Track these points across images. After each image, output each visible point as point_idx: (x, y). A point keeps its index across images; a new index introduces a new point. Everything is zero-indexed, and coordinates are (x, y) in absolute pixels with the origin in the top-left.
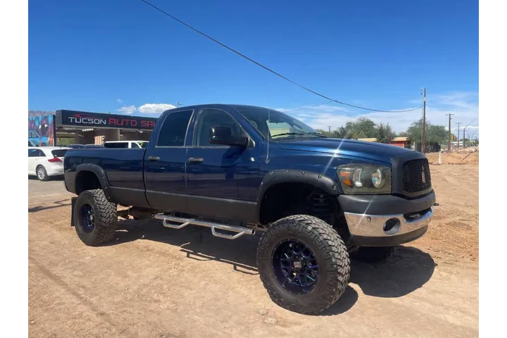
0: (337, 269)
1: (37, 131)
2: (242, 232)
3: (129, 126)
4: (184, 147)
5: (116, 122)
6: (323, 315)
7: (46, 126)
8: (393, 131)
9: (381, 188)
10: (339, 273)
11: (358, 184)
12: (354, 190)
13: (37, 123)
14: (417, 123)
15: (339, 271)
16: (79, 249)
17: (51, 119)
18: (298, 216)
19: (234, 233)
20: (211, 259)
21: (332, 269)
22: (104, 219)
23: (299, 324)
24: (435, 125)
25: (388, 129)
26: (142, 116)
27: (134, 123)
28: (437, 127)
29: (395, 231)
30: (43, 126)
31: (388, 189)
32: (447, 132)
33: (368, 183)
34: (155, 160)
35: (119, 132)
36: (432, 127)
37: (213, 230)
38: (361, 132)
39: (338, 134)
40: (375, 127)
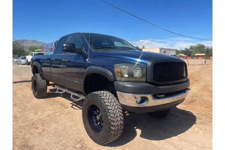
0: (110, 123)
1: (49, 49)
2: (81, 97)
6: (107, 146)
7: (52, 47)
9: (140, 78)
10: (112, 125)
11: (126, 76)
12: (123, 79)
13: (49, 46)
15: (112, 124)
16: (31, 100)
17: (54, 45)
18: (97, 92)
21: (108, 122)
22: (40, 87)
29: (145, 104)
30: (51, 47)
31: (144, 79)
33: (131, 75)
37: (72, 96)
38: (198, 51)
39: (184, 51)
40: (205, 48)
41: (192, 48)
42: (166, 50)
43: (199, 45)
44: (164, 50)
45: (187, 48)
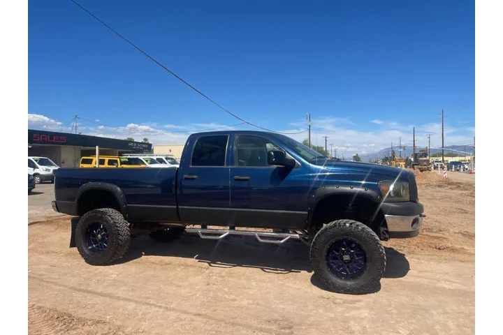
2: (288, 236)
4: (225, 166)
11: (392, 195)
19: (281, 239)
20: (234, 266)
22: (120, 237)
23: (360, 301)
29: (416, 227)
31: (408, 198)
33: (396, 194)
34: (193, 179)
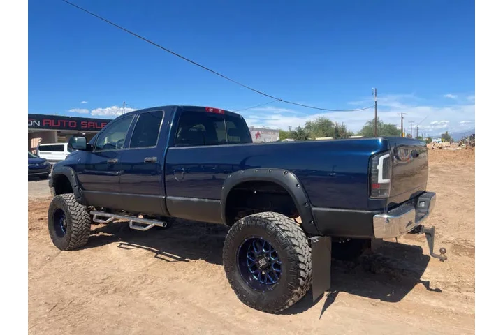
3: (68, 128)
5: (51, 123)
8: (347, 130)
14: (370, 123)
24: (388, 124)
25: (343, 129)
26: (83, 117)
27: (73, 124)
28: (389, 125)
32: (399, 131)
35: (56, 133)
36: (385, 126)
38: (320, 132)
39: (295, 133)
40: (332, 126)
41: (309, 126)
42: (260, 132)
43: (322, 120)
44: (256, 132)
45: (299, 128)
